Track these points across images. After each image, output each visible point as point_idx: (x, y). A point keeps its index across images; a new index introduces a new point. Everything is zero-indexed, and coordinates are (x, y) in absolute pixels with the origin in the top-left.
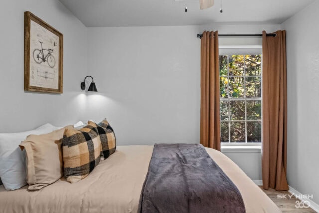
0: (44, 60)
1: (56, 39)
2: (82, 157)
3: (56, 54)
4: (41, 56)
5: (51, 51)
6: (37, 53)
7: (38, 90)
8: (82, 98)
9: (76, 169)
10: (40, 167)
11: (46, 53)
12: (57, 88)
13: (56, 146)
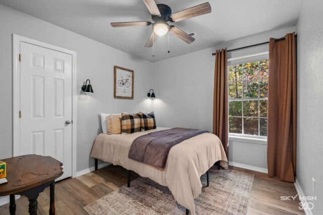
0: (123, 84)
1: (130, 74)
2: (127, 125)
3: (130, 81)
4: (122, 83)
5: (127, 80)
6: (120, 82)
7: (119, 97)
8: (148, 101)
9: (125, 130)
10: (112, 127)
11: (124, 81)
12: (131, 96)
13: (119, 120)
